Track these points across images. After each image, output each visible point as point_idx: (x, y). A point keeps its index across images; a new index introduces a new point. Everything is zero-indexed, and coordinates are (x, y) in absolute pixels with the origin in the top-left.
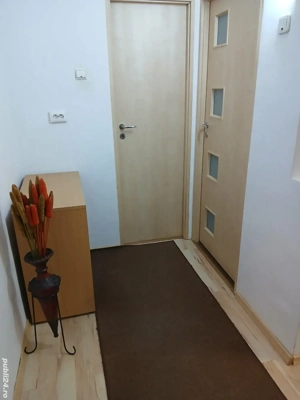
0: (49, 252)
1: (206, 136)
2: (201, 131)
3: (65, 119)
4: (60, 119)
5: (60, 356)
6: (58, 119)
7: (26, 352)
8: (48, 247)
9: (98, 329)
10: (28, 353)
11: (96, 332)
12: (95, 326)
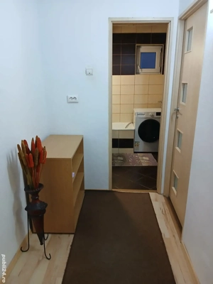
0: (41, 186)
1: (177, 117)
2: (173, 113)
3: (77, 100)
4: (74, 100)
5: (41, 258)
6: (73, 101)
7: (22, 250)
8: (40, 182)
9: (71, 246)
10: (23, 251)
11: (70, 247)
12: (71, 244)
